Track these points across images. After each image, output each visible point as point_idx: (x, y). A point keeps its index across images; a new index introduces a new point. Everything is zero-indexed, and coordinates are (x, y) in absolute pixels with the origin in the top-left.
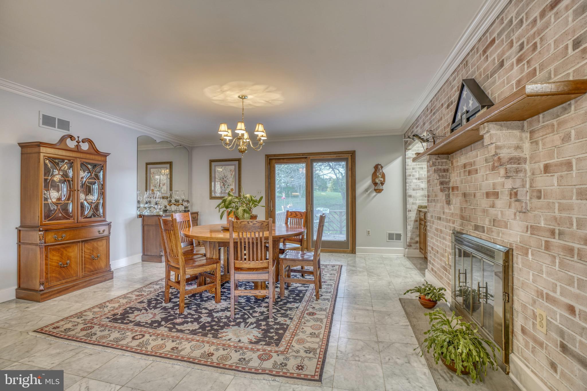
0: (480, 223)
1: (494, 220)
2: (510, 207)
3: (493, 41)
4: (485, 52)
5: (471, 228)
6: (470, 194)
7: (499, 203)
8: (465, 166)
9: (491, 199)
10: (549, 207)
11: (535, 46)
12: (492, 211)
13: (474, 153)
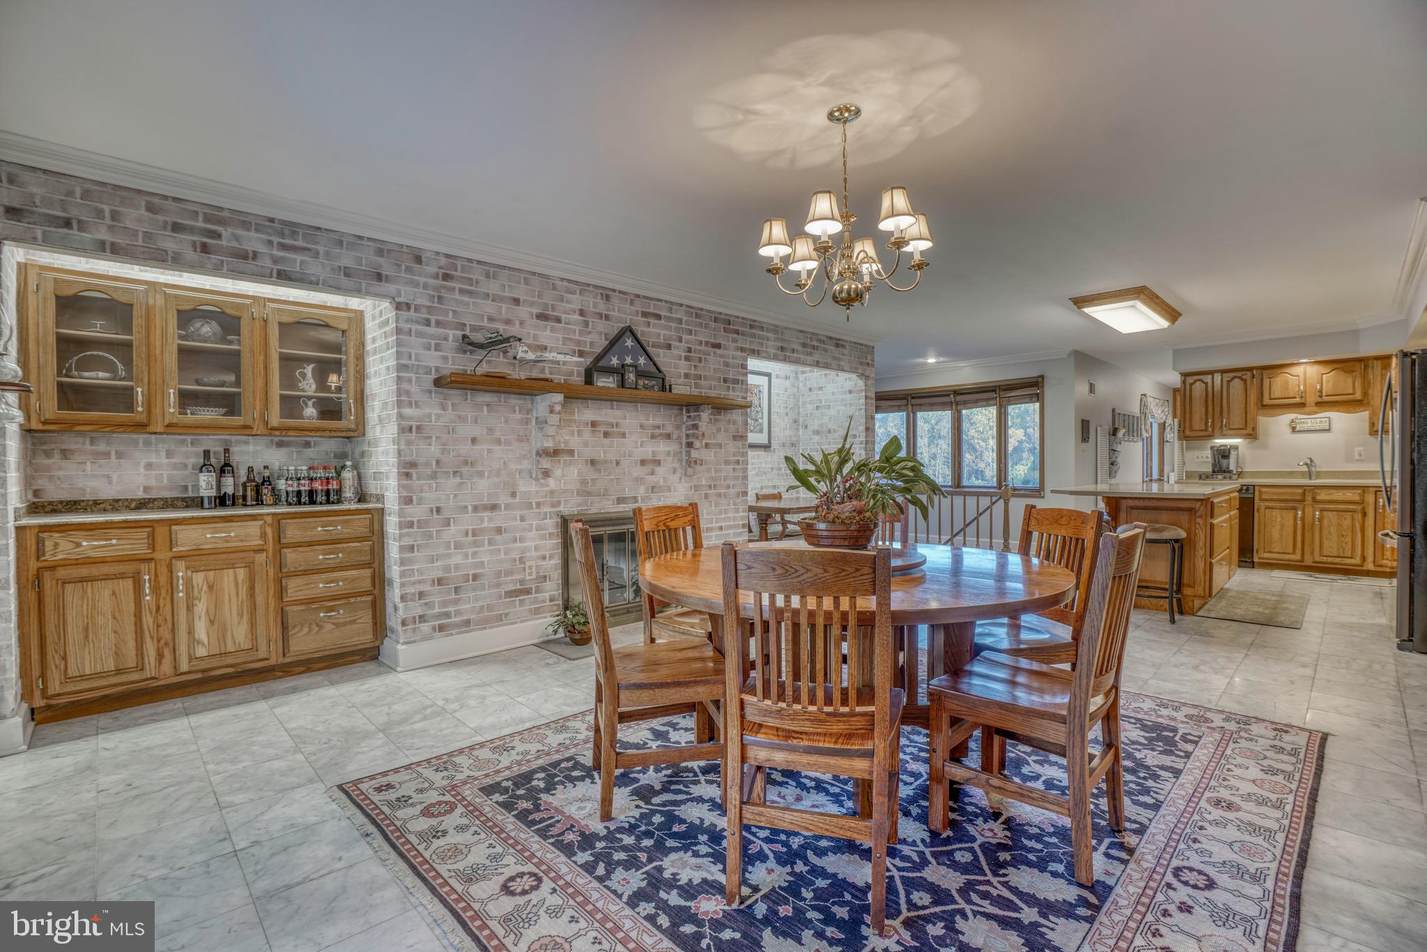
0: (628, 493)
1: (653, 488)
2: (674, 472)
3: (659, 317)
4: (645, 314)
5: (610, 502)
6: (606, 462)
7: (660, 470)
8: (594, 424)
9: (648, 468)
10: (709, 470)
11: (700, 360)
12: (651, 479)
13: (618, 413)
